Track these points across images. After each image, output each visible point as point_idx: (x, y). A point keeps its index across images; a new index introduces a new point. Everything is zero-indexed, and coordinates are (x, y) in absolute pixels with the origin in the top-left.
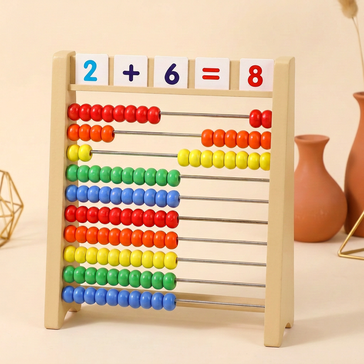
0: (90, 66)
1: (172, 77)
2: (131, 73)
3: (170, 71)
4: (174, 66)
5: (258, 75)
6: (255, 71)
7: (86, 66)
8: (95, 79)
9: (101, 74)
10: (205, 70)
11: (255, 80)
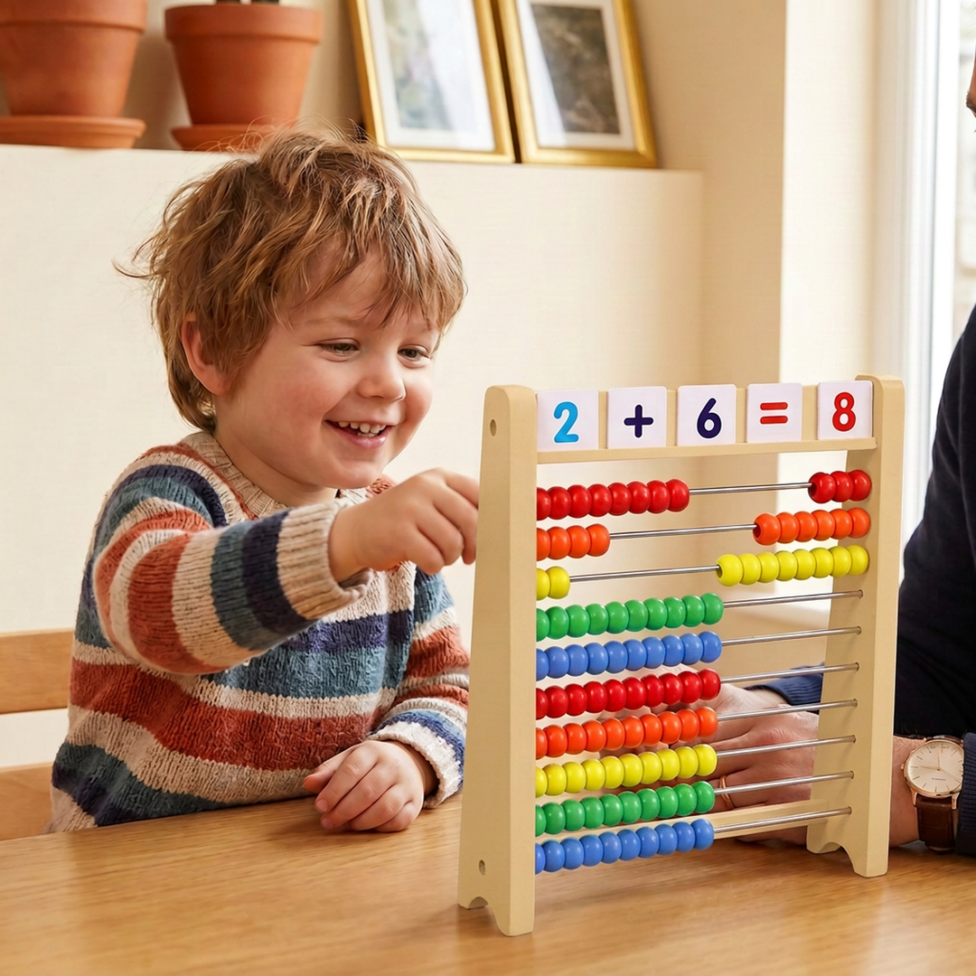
0: (566, 414)
1: (709, 425)
2: (639, 421)
3: (706, 414)
4: (712, 402)
5: (848, 411)
6: (844, 403)
7: (558, 415)
8: (575, 438)
9: (586, 427)
10: (765, 407)
11: (844, 419)
